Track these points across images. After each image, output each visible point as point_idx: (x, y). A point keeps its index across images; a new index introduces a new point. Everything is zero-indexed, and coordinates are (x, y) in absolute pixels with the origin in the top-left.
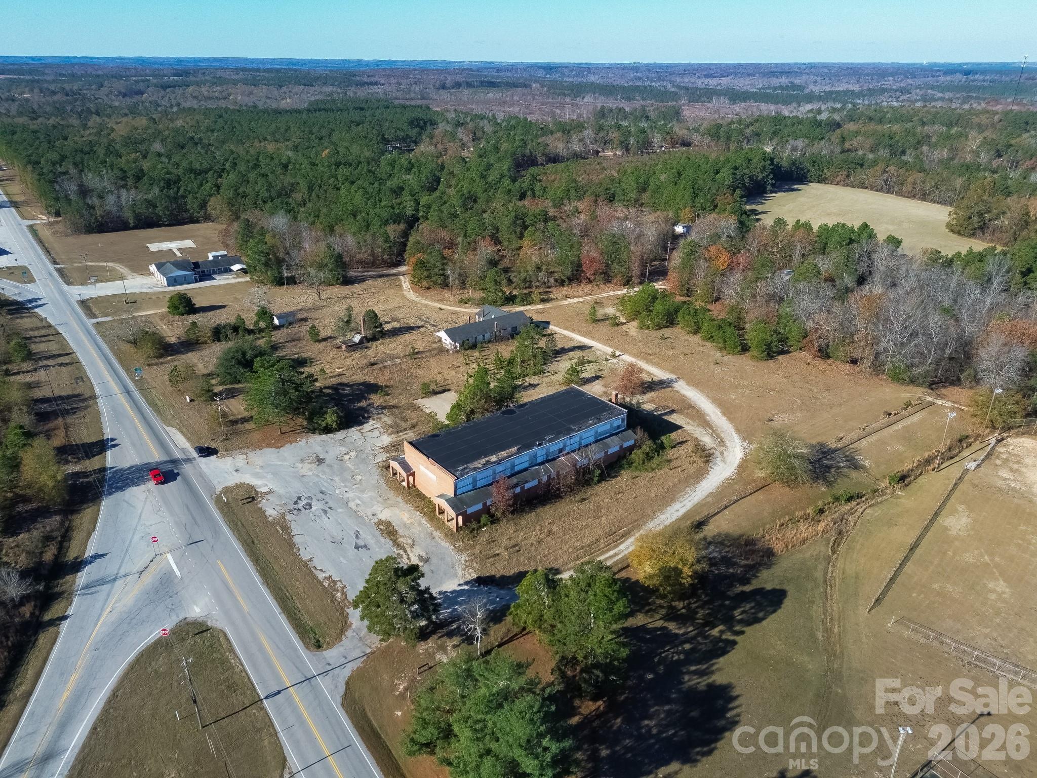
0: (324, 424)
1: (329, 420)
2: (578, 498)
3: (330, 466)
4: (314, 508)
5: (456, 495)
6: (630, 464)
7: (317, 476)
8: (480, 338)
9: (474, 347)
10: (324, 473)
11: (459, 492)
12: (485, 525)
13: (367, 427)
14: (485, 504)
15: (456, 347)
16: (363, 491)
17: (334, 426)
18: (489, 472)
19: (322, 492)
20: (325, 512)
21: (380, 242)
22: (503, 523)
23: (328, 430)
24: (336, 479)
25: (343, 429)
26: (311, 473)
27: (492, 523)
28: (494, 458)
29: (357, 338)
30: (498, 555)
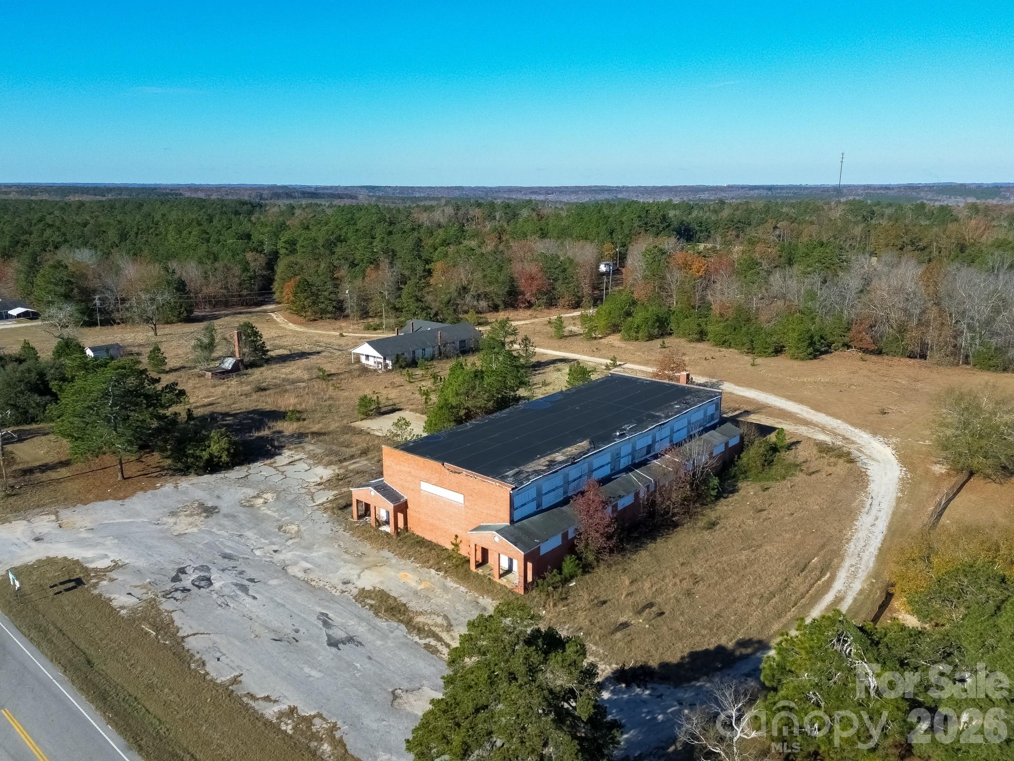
0: (205, 455)
1: (215, 448)
2: (701, 524)
3: (232, 517)
4: (217, 585)
5: (512, 521)
6: (745, 473)
7: (210, 533)
8: (419, 353)
9: (414, 364)
10: (222, 527)
11: (517, 515)
12: (572, 577)
13: (282, 460)
14: (565, 536)
15: (386, 365)
16: (309, 547)
17: (225, 458)
18: (558, 480)
19: (226, 556)
20: (244, 589)
21: (237, 270)
22: (601, 571)
23: (213, 466)
24: (249, 534)
25: (241, 464)
26: (195, 530)
27: (585, 572)
28: (559, 457)
29: (229, 363)
30: (625, 625)
